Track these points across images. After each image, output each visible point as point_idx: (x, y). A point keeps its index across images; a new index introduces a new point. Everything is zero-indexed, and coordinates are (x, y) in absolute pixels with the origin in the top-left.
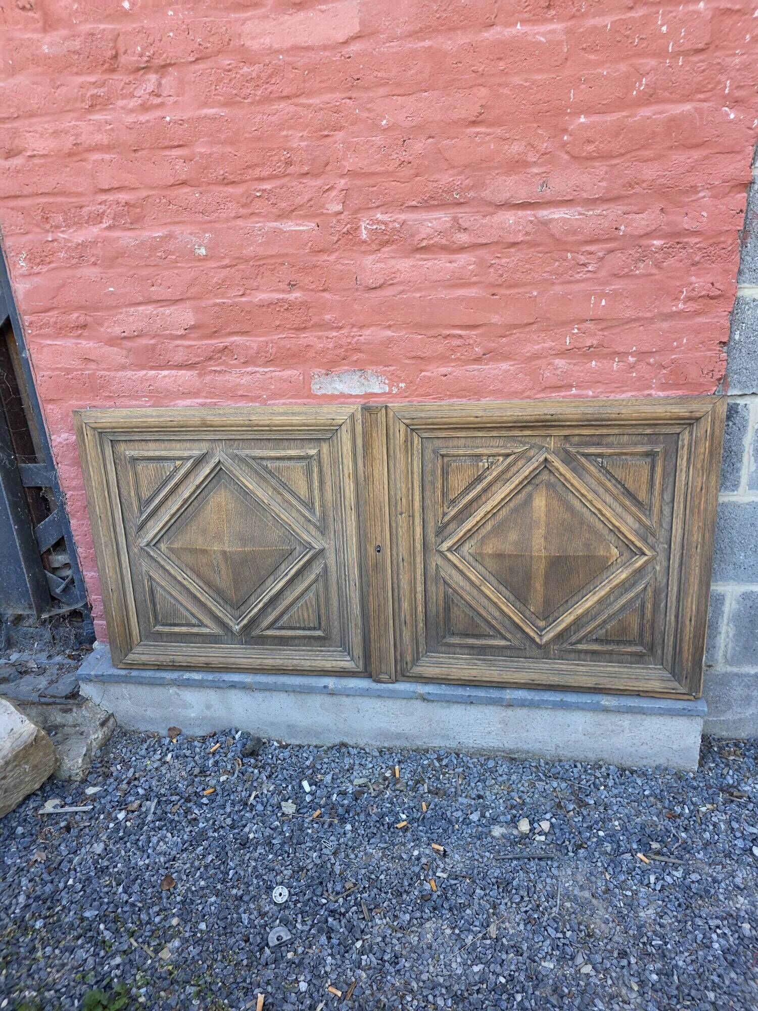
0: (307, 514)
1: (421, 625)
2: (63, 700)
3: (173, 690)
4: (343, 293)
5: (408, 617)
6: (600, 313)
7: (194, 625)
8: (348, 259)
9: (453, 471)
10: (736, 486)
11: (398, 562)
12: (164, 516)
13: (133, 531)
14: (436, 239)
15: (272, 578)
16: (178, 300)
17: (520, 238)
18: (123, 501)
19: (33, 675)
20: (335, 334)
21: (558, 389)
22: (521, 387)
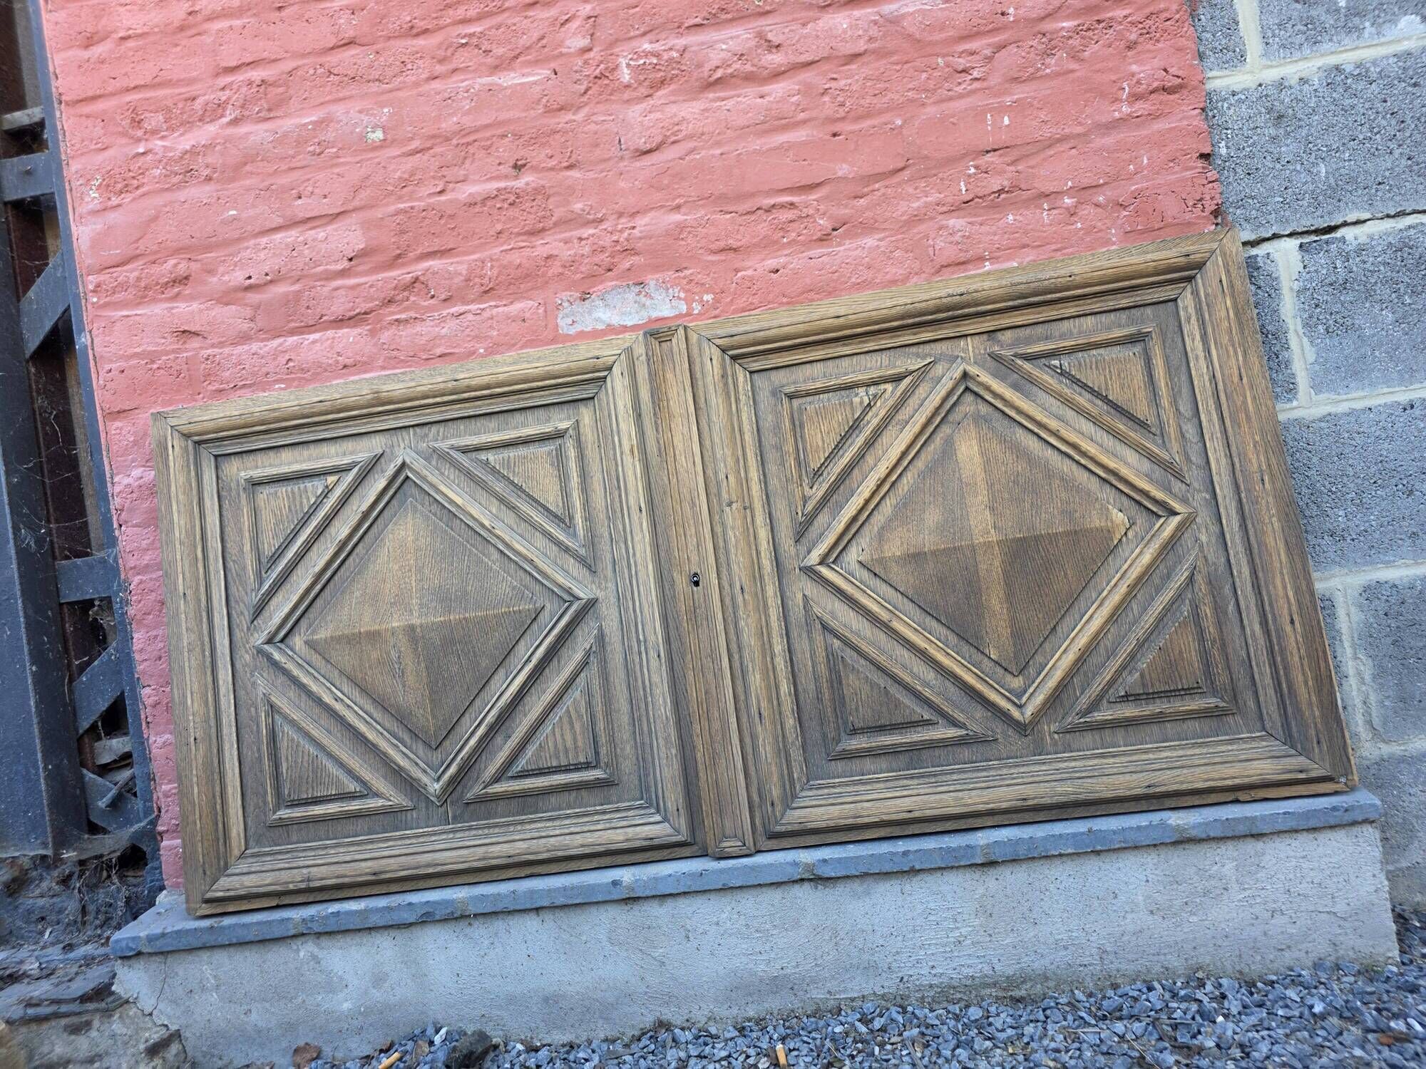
0: (561, 536)
1: (790, 722)
2: (75, 1007)
3: (306, 949)
4: (602, 166)
5: (764, 704)
6: (1004, 138)
7: (352, 796)
8: (605, 115)
9: (811, 419)
10: (1291, 389)
11: (733, 599)
12: (302, 580)
13: (242, 621)
14: (737, 66)
15: (502, 672)
16: (339, 214)
17: (861, 46)
18: (230, 564)
19: (26, 981)
20: (591, 231)
21: (962, 267)
22: (901, 272)
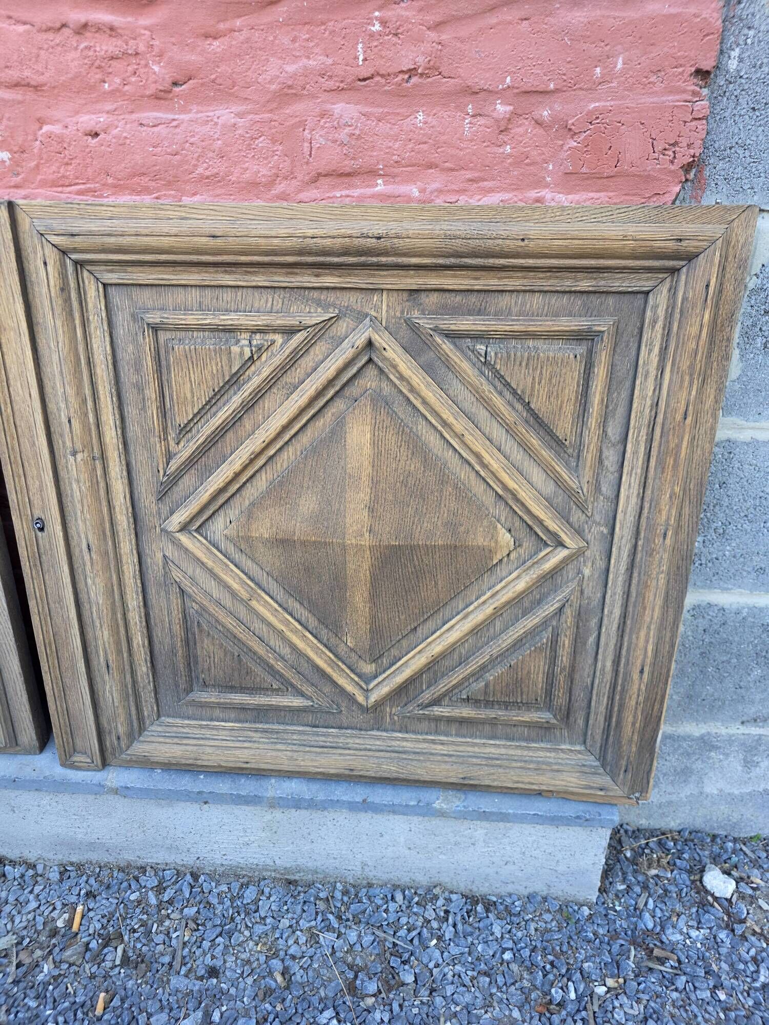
21: (346, 180)
22: (264, 171)
